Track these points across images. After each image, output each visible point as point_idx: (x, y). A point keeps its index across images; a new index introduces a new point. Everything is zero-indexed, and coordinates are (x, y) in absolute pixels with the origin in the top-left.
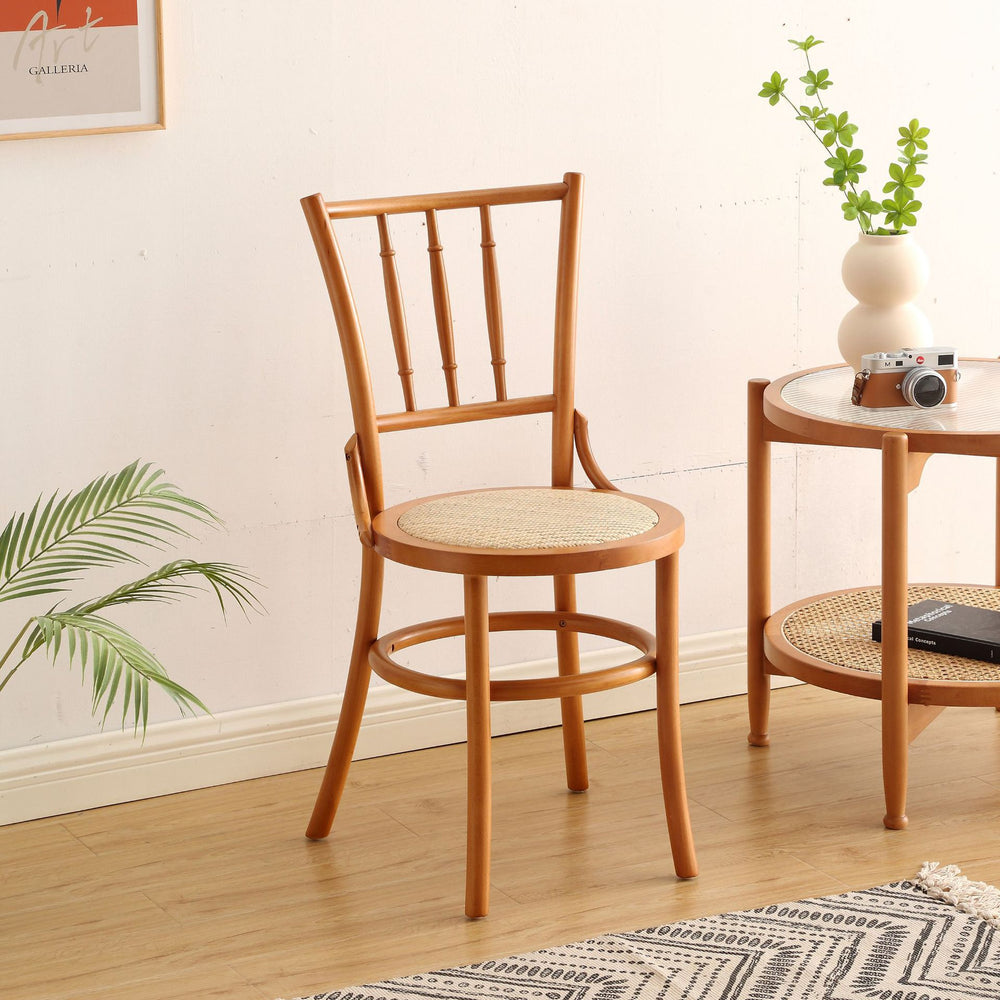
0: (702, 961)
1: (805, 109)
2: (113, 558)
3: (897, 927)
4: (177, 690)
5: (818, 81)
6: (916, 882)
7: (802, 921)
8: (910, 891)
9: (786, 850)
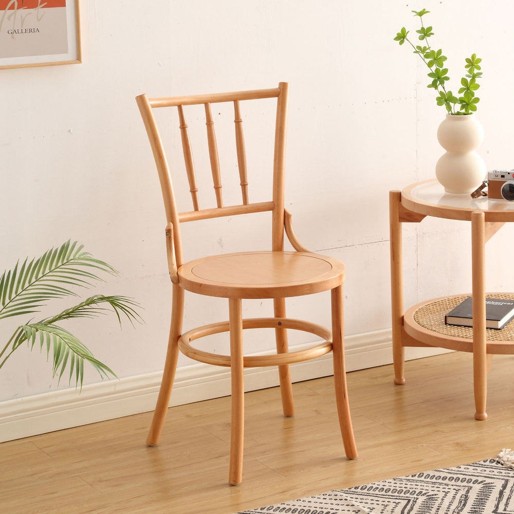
0: (386, 503)
1: (419, 47)
2: (62, 293)
3: (489, 483)
4: (99, 364)
5: (425, 33)
6: (497, 459)
7: (438, 481)
8: (494, 464)
9: (425, 445)
